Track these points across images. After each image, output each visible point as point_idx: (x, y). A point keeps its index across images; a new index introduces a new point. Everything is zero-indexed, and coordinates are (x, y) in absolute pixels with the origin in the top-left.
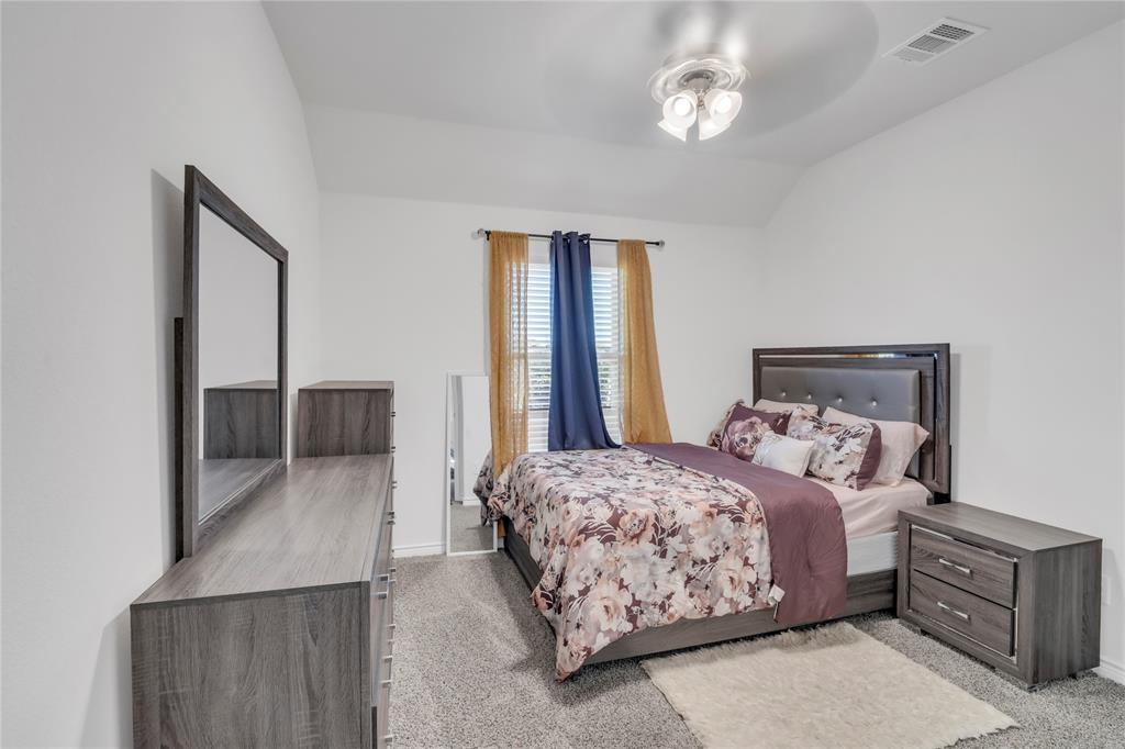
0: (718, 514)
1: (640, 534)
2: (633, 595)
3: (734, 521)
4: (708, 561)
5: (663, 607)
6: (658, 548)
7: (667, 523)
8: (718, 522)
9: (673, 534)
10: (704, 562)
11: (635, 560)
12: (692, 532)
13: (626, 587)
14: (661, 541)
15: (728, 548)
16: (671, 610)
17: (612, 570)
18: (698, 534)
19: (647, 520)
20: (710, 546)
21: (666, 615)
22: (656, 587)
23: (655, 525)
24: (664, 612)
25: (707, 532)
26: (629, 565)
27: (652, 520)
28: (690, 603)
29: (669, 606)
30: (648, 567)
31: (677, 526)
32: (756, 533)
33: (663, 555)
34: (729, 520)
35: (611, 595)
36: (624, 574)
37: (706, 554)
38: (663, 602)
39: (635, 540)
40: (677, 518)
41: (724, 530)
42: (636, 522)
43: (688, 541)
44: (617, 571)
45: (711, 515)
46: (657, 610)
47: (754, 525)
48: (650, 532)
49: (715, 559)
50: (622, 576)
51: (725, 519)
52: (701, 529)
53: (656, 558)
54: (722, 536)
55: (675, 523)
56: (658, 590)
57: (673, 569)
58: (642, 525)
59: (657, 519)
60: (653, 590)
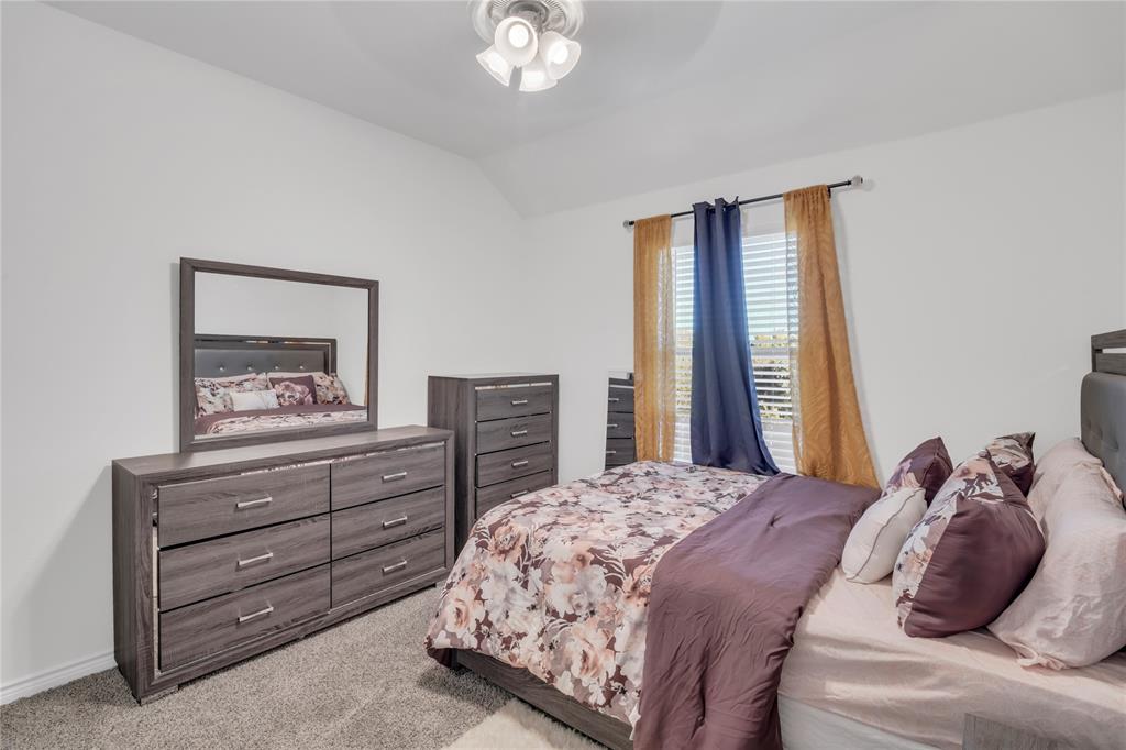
0: (592, 564)
1: (508, 551)
2: (487, 613)
3: (609, 580)
4: (562, 615)
5: (507, 642)
6: (521, 575)
7: (534, 550)
8: (589, 573)
9: (536, 565)
10: (555, 614)
11: (498, 577)
12: (555, 571)
13: (483, 601)
14: (526, 568)
15: (593, 613)
16: (515, 651)
17: (475, 577)
18: (560, 577)
19: (518, 540)
20: (570, 599)
21: (508, 653)
22: (507, 616)
23: (523, 547)
24: (507, 648)
25: (571, 580)
26: (492, 579)
27: (522, 541)
28: (537, 656)
29: (515, 645)
30: (506, 590)
31: (542, 558)
32: (634, 610)
33: (525, 585)
34: (603, 577)
35: (466, 601)
36: (484, 586)
37: (563, 608)
38: (510, 637)
39: (503, 556)
40: (546, 549)
41: (593, 587)
42: (508, 537)
43: (546, 580)
44: (479, 580)
45: (582, 560)
46: (500, 642)
47: (635, 599)
48: (517, 553)
49: (571, 618)
50: (482, 587)
51: (599, 573)
52: (566, 572)
53: (517, 586)
54: (590, 594)
55: (541, 554)
56: (509, 621)
57: (534, 607)
58: (512, 542)
59: (527, 541)
60: (503, 618)
